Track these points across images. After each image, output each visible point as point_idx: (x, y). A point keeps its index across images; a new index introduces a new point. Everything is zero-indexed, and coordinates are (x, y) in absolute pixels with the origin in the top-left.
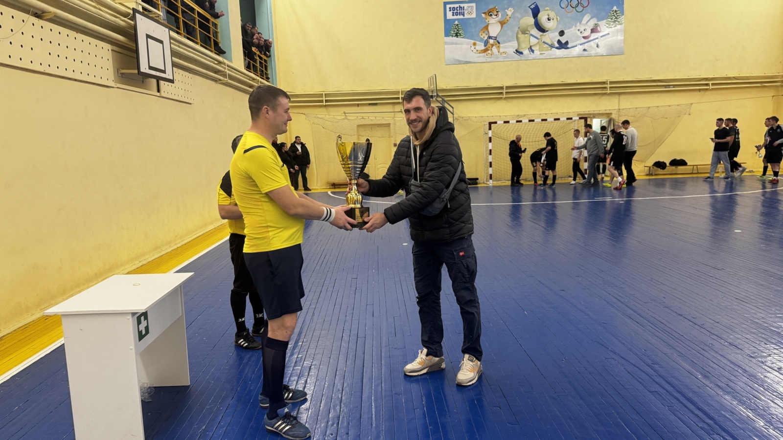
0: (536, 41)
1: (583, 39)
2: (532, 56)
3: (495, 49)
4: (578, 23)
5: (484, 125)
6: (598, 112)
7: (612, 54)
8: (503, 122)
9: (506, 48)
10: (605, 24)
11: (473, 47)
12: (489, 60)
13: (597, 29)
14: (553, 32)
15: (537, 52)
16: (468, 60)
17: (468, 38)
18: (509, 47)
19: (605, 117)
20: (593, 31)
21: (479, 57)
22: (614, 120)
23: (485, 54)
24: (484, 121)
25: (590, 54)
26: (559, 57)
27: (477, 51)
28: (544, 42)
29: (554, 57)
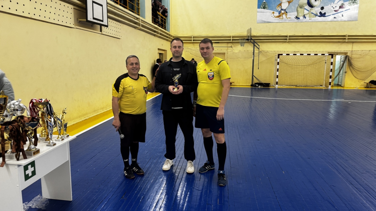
0: (308, 12)
1: (334, 11)
2: (305, 20)
3: (284, 16)
4: (332, 3)
5: (276, 55)
6: (340, 52)
7: (351, 20)
8: (286, 54)
9: (290, 15)
10: (348, 4)
11: (272, 14)
12: (281, 21)
13: (343, 6)
14: (318, 8)
15: (307, 18)
16: (269, 21)
17: (270, 10)
18: (292, 15)
19: (343, 54)
20: (340, 7)
21: (275, 20)
22: (349, 56)
23: (279, 18)
24: (276, 54)
25: (338, 20)
26: (320, 21)
27: (275, 16)
28: (312, 13)
29: (317, 21)
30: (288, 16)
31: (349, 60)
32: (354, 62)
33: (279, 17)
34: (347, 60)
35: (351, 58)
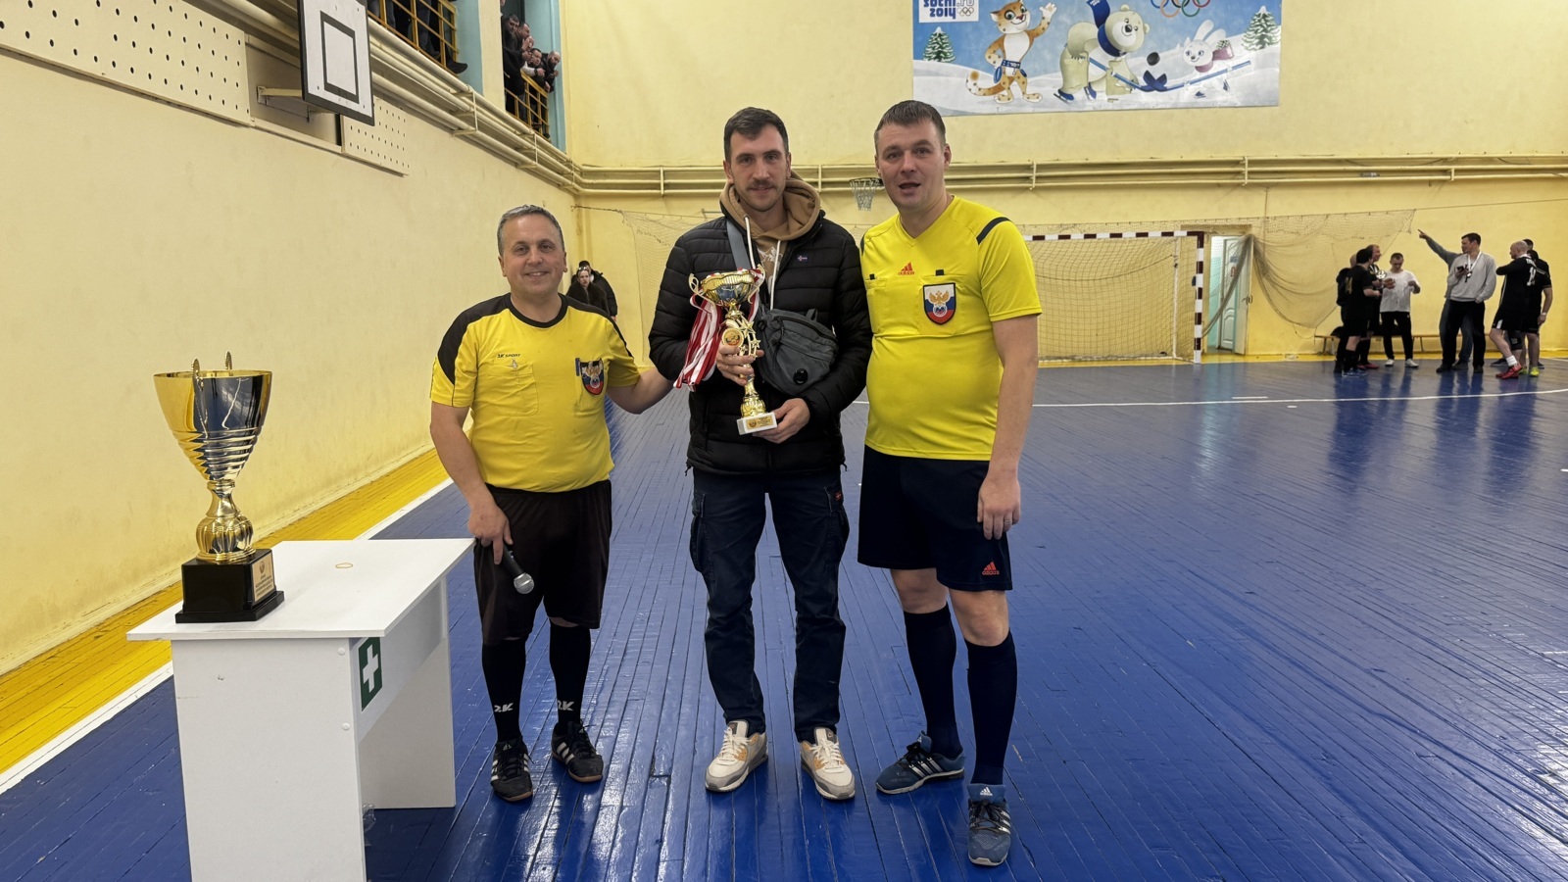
0: (1102, 72)
1: (1195, 72)
2: (1091, 104)
4: (1188, 39)
6: (1223, 223)
7: (1256, 103)
9: (1038, 84)
10: (1243, 42)
11: (971, 83)
12: (1004, 109)
13: (1226, 51)
14: (1136, 56)
15: (1102, 97)
16: (961, 109)
17: (960, 64)
18: (1046, 84)
19: (1236, 232)
20: (1218, 55)
21: (983, 103)
22: (1255, 238)
23: (996, 96)
25: (1210, 102)
26: (1146, 107)
27: (980, 89)
28: (1116, 76)
29: (1135, 107)
30: (1030, 90)
31: (1256, 252)
32: (1273, 260)
33: (996, 90)
34: (1249, 252)
35: (1264, 245)
